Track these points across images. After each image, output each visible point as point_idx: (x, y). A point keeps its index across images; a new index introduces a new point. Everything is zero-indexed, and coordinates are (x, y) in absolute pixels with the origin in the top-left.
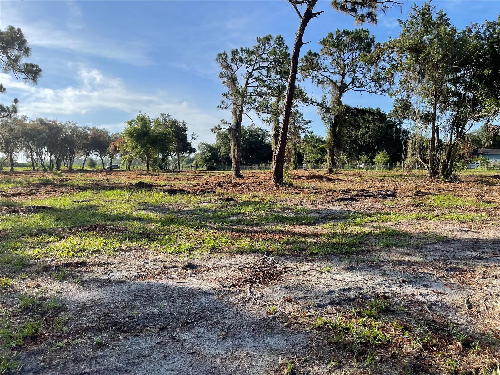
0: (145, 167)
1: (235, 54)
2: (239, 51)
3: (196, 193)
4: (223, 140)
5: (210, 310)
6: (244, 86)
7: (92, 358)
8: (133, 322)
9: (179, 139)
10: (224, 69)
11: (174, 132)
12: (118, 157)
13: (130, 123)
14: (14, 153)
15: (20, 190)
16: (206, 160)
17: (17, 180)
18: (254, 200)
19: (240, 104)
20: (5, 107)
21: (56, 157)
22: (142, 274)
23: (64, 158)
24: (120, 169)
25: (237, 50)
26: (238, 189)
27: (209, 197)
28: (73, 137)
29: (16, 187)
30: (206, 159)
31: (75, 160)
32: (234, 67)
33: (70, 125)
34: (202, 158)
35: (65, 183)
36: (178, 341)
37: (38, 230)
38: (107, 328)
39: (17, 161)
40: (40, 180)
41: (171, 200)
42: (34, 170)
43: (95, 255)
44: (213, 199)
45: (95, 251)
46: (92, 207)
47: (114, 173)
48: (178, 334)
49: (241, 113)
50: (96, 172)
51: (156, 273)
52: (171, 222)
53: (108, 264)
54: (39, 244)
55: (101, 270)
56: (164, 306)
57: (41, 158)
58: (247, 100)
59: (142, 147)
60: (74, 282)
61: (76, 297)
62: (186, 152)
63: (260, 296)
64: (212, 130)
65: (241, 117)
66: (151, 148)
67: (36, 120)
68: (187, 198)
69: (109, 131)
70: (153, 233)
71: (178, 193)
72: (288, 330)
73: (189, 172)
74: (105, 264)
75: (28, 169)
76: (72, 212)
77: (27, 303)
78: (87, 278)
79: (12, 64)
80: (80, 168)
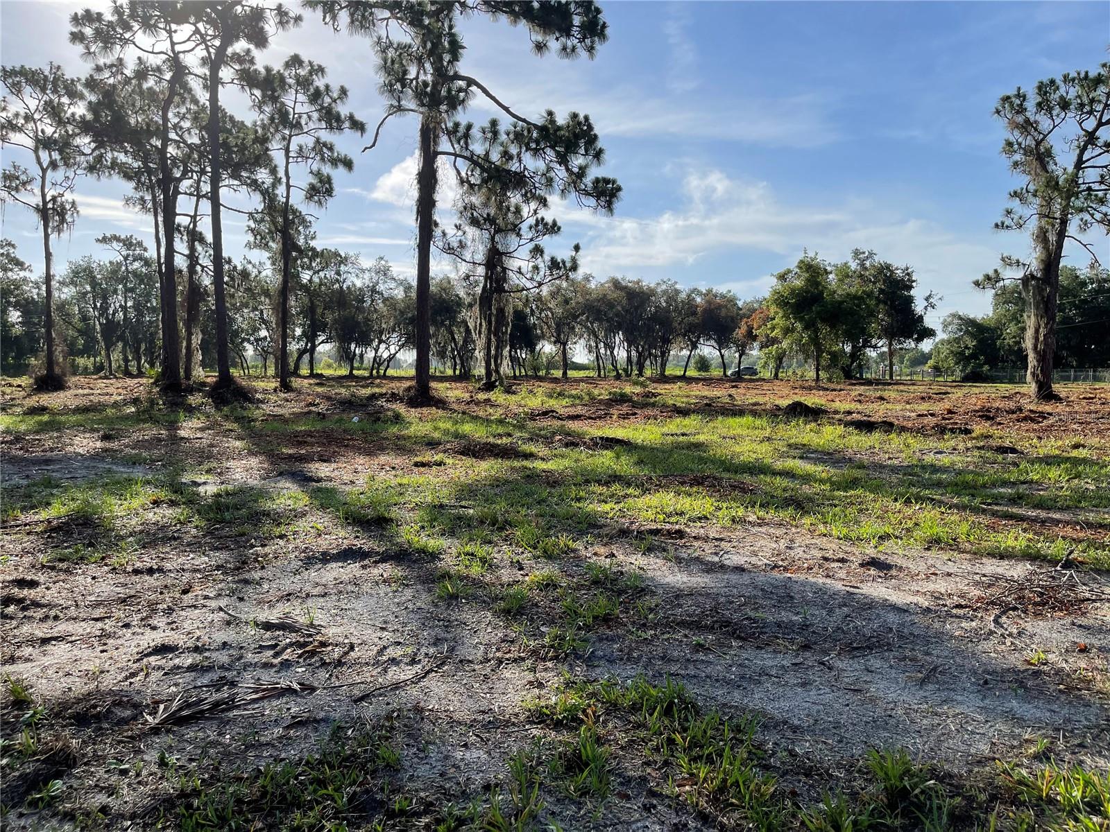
0: (812, 374)
1: (1046, 93)
2: (1059, 82)
3: (920, 431)
4: (1012, 307)
5: (901, 637)
6: (1071, 169)
7: (688, 660)
8: (756, 628)
9: (892, 307)
10: (1017, 133)
11: (881, 291)
12: (755, 352)
13: (782, 277)
14: (569, 345)
15: (580, 410)
16: (961, 358)
17: (574, 392)
18: (1075, 453)
19: (1058, 215)
20: (559, 260)
21: (637, 351)
22: (780, 563)
23: (650, 354)
24: (757, 377)
25: (1052, 82)
26: (1036, 426)
27: (952, 443)
28: (669, 311)
29: (573, 405)
30: (962, 353)
31: (670, 358)
32: (1045, 123)
33: (664, 287)
34: (952, 352)
35: (652, 400)
36: (829, 668)
37: (610, 476)
38: (713, 628)
39: (574, 360)
40: (610, 393)
41: (859, 442)
42: (599, 375)
43: (699, 524)
44: (961, 446)
45: (700, 518)
46: (698, 446)
47: (744, 384)
48: (831, 658)
49: (1062, 235)
50: (708, 381)
51: (806, 565)
52: (853, 483)
53: (721, 540)
54: (611, 497)
55: (709, 548)
56: (813, 615)
57: (612, 353)
58: (1078, 203)
59: (806, 328)
60: (665, 558)
61: (667, 580)
62: (909, 338)
63: (1015, 631)
64: (977, 284)
65: (1060, 246)
66: (824, 330)
67: (608, 282)
68: (896, 440)
69: (738, 296)
70: (810, 500)
71: (877, 428)
72: (1063, 698)
73: (913, 384)
74: (716, 539)
75: (592, 374)
76: (663, 452)
77: (597, 576)
78: (685, 556)
79: (574, 183)
80: (680, 373)
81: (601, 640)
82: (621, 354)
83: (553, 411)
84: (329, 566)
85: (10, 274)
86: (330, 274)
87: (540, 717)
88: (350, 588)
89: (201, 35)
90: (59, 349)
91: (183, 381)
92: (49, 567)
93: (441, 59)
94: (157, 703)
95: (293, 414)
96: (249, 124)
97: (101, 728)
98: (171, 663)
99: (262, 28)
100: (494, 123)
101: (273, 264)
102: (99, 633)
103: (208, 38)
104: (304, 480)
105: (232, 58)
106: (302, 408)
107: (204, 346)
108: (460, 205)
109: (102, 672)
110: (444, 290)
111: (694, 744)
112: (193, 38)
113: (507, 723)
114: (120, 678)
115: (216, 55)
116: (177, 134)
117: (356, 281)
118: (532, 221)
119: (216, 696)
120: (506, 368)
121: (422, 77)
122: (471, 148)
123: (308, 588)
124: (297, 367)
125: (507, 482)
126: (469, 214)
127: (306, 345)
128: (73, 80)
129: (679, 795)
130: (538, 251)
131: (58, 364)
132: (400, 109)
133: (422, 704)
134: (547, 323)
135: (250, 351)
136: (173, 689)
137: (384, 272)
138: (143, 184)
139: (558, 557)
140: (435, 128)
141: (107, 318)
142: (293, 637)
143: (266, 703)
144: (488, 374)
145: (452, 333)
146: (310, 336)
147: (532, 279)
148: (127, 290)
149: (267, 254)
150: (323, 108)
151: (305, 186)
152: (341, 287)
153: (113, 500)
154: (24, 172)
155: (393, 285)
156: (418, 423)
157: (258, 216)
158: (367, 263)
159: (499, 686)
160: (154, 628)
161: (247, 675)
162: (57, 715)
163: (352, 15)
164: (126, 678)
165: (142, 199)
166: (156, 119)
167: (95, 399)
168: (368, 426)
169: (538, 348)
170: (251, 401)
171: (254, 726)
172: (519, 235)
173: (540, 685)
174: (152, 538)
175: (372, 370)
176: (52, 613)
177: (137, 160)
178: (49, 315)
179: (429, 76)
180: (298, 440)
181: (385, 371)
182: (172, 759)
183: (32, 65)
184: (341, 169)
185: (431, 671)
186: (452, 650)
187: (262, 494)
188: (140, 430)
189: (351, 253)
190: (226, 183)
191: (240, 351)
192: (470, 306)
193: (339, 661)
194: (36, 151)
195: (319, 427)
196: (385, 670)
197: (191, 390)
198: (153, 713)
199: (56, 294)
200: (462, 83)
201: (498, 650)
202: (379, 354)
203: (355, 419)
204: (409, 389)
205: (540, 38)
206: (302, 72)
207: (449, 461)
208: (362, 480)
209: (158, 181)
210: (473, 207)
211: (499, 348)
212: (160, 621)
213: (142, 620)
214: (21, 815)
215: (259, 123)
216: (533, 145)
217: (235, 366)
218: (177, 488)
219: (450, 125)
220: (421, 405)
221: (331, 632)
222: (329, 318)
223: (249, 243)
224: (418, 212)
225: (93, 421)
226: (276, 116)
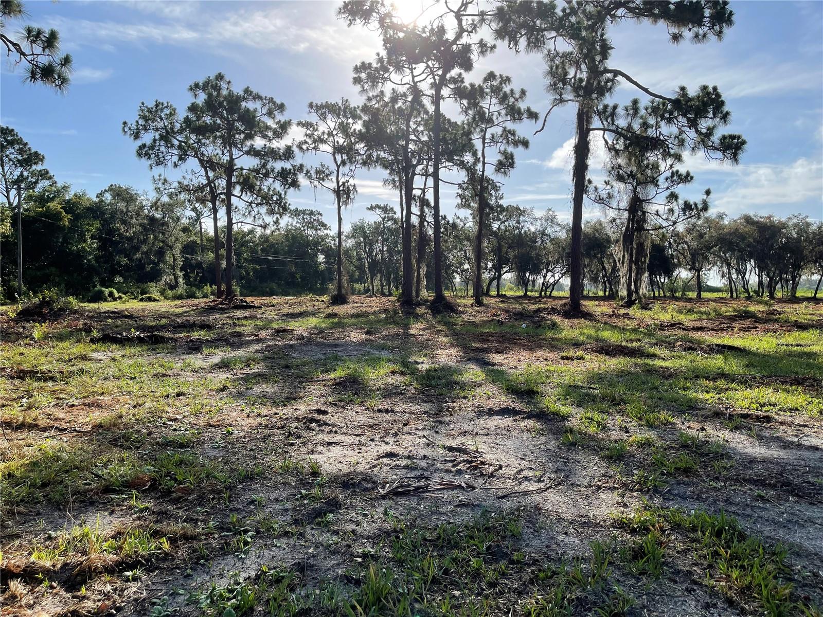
7: (747, 505)
8: (813, 490)
14: (703, 271)
15: (705, 323)
17: (703, 309)
20: (692, 203)
21: (769, 276)
23: (781, 278)
28: (800, 242)
29: (700, 319)
31: (802, 282)
33: (795, 221)
35: (775, 317)
37: (718, 374)
38: (775, 486)
39: (708, 283)
40: (736, 311)
42: (732, 296)
43: (789, 414)
45: (791, 410)
46: (810, 355)
53: (805, 426)
54: (715, 389)
55: (790, 431)
57: (743, 277)
60: (749, 435)
61: (746, 450)
67: (740, 218)
74: (800, 426)
75: (723, 295)
76: (776, 358)
77: (686, 442)
78: (767, 435)
79: (703, 140)
80: (810, 294)
81: (679, 483)
82: (753, 279)
83: (680, 324)
84: (493, 418)
85: (319, 232)
86: (513, 223)
87: (621, 525)
88: (504, 432)
89: (430, 68)
90: (345, 278)
91: (414, 299)
92: (333, 404)
93: (594, 60)
94: (386, 483)
95: (483, 321)
96: (459, 123)
97: (355, 491)
98: (394, 463)
99: (470, 57)
100: (635, 102)
101: (474, 218)
102: (357, 443)
103: (435, 69)
104: (484, 364)
105: (449, 81)
106: (488, 317)
107: (427, 276)
108: (609, 166)
109: (358, 463)
110: (597, 231)
111: (734, 557)
112: (426, 71)
113: (597, 525)
114: (367, 467)
115: (439, 80)
116: (415, 136)
117: (530, 227)
118: (668, 174)
119: (417, 484)
120: (644, 290)
121: (578, 76)
122: (616, 123)
123: (478, 429)
124: (488, 290)
125: (630, 373)
126: (616, 173)
127: (495, 274)
128: (355, 108)
129: (715, 587)
130: (673, 197)
131: (344, 287)
132: (562, 101)
133: (541, 506)
134: (683, 254)
135: (458, 279)
136: (394, 477)
137: (551, 220)
138: (394, 170)
139: (658, 427)
140: (588, 112)
141: (372, 259)
142: (465, 457)
143: (445, 492)
144: (630, 293)
145: (602, 263)
146: (498, 268)
147: (667, 219)
148: (384, 240)
149: (470, 212)
150: (508, 106)
151: (495, 161)
152: (520, 232)
153: (369, 369)
154: (327, 168)
155: (558, 229)
156: (569, 329)
157: (465, 186)
158: (539, 214)
159: (596, 502)
160: (387, 443)
161: (436, 475)
162: (333, 482)
163: (528, 39)
164: (370, 468)
165: (393, 180)
166: (402, 127)
167: (364, 309)
168: (531, 330)
169: (675, 274)
170: (456, 312)
171: (437, 503)
172: (656, 185)
173: (625, 506)
174: (390, 393)
175: (541, 291)
176: (334, 429)
177: (391, 155)
178: (339, 258)
179: (585, 73)
180: (483, 338)
181: (551, 292)
182: (392, 512)
183: (332, 101)
184: (521, 148)
185: (550, 487)
186: (567, 477)
187: (458, 371)
188: (387, 329)
189: (528, 207)
190: (444, 165)
191: (451, 279)
192: (617, 241)
193: (492, 474)
194: (334, 154)
195: (498, 330)
196: (520, 483)
197: (419, 304)
198: (383, 488)
199: (344, 244)
200: (609, 75)
201: (599, 481)
202: (547, 280)
203: (524, 326)
204: (564, 305)
205: (676, 31)
206: (495, 83)
207: (588, 357)
208: (523, 366)
209: (403, 167)
210: (620, 166)
211: (639, 273)
212: (390, 440)
213: (381, 438)
214: (312, 529)
215: (466, 122)
216: (667, 115)
217: (447, 289)
218: (405, 364)
219: (601, 107)
220: (573, 317)
221: (489, 457)
222: (511, 255)
223: (458, 204)
224: (574, 174)
225: (361, 322)
226: (477, 116)
